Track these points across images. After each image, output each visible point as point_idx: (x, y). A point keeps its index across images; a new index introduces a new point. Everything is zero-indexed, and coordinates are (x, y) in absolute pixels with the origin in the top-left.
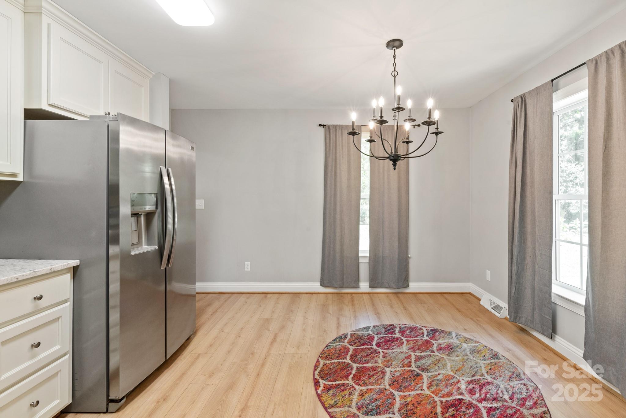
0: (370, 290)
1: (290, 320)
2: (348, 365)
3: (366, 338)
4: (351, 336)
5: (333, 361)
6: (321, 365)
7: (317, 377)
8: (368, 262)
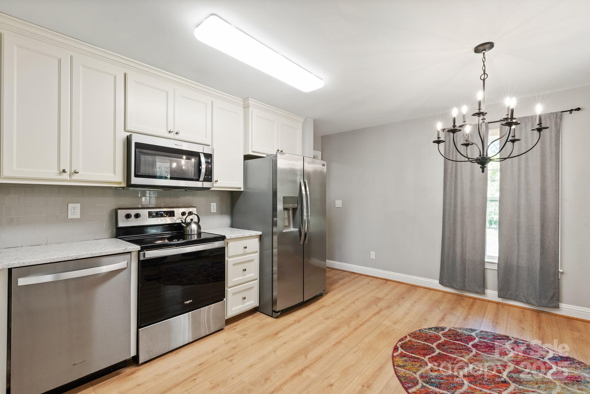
0: (500, 300)
1: (397, 304)
2: (431, 348)
3: (465, 337)
4: (449, 331)
5: (419, 341)
6: (407, 340)
7: (398, 345)
8: (497, 269)
